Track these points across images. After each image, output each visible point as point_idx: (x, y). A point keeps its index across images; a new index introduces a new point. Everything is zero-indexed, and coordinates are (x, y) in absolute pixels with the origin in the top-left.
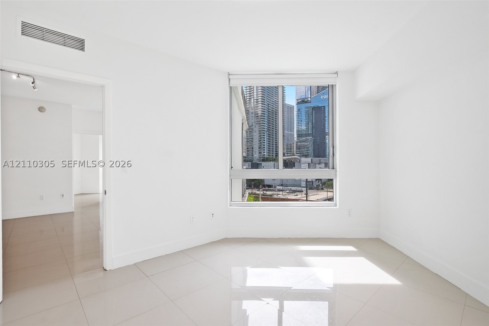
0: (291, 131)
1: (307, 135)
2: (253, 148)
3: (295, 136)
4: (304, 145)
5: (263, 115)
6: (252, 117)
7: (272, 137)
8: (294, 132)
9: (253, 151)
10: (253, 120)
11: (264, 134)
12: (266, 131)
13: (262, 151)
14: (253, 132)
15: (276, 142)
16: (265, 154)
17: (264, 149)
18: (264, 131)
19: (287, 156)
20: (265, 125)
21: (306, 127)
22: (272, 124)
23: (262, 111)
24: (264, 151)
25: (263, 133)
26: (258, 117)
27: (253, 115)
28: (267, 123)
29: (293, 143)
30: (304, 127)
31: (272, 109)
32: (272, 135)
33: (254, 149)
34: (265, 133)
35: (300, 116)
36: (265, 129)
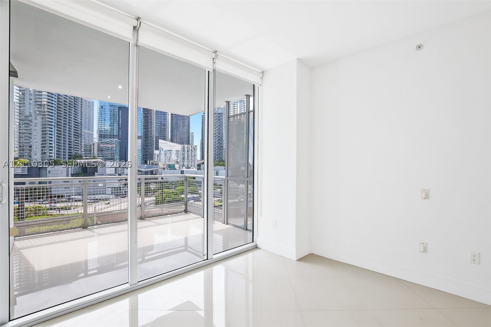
0: (89, 130)
1: (112, 136)
2: (30, 147)
3: (96, 135)
4: (108, 147)
5: (49, 104)
6: (30, 104)
7: (64, 134)
8: (93, 131)
9: (31, 151)
10: (30, 109)
11: (50, 130)
12: (54, 126)
13: (48, 151)
14: (31, 125)
15: (70, 141)
16: (53, 155)
17: (50, 148)
18: (52, 125)
19: (86, 159)
20: (53, 118)
21: (110, 128)
22: (64, 117)
23: (49, 99)
24: (50, 152)
25: (50, 128)
26: (40, 105)
27: (31, 102)
28: (56, 116)
29: (93, 144)
30: (107, 127)
31: (64, 99)
32: (64, 132)
33: (34, 147)
34: (52, 128)
35: (103, 114)
36: (53, 124)
